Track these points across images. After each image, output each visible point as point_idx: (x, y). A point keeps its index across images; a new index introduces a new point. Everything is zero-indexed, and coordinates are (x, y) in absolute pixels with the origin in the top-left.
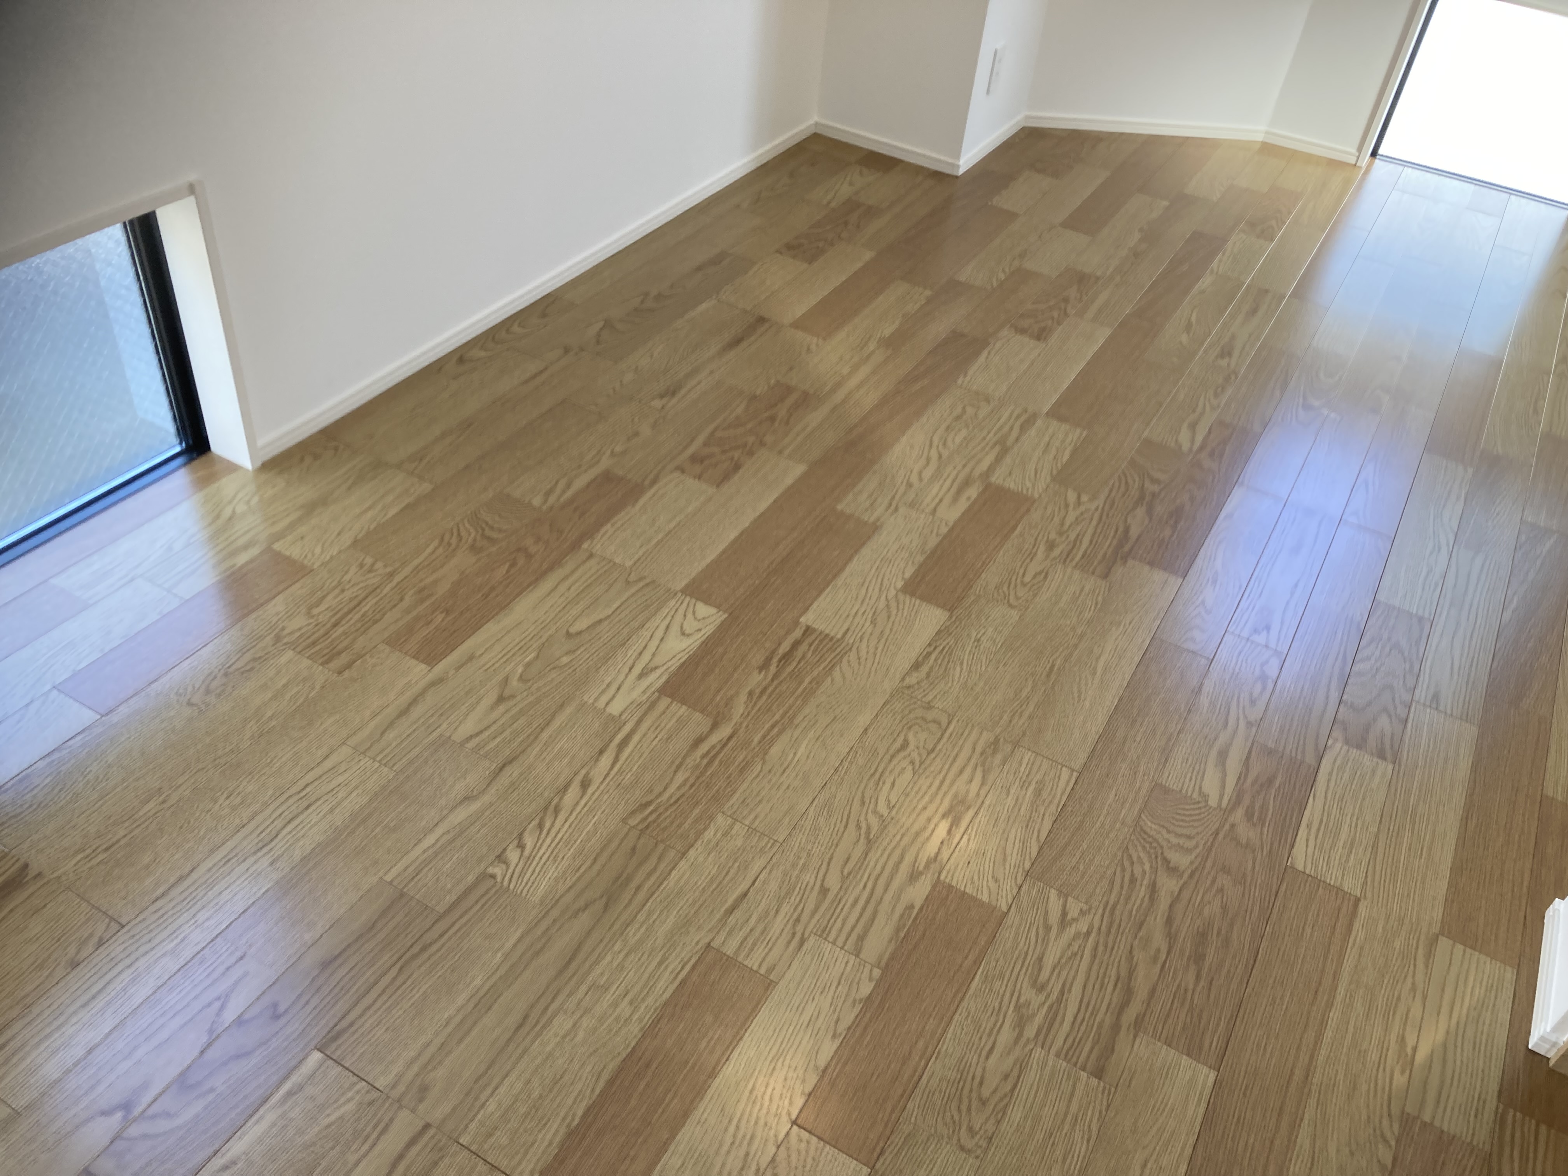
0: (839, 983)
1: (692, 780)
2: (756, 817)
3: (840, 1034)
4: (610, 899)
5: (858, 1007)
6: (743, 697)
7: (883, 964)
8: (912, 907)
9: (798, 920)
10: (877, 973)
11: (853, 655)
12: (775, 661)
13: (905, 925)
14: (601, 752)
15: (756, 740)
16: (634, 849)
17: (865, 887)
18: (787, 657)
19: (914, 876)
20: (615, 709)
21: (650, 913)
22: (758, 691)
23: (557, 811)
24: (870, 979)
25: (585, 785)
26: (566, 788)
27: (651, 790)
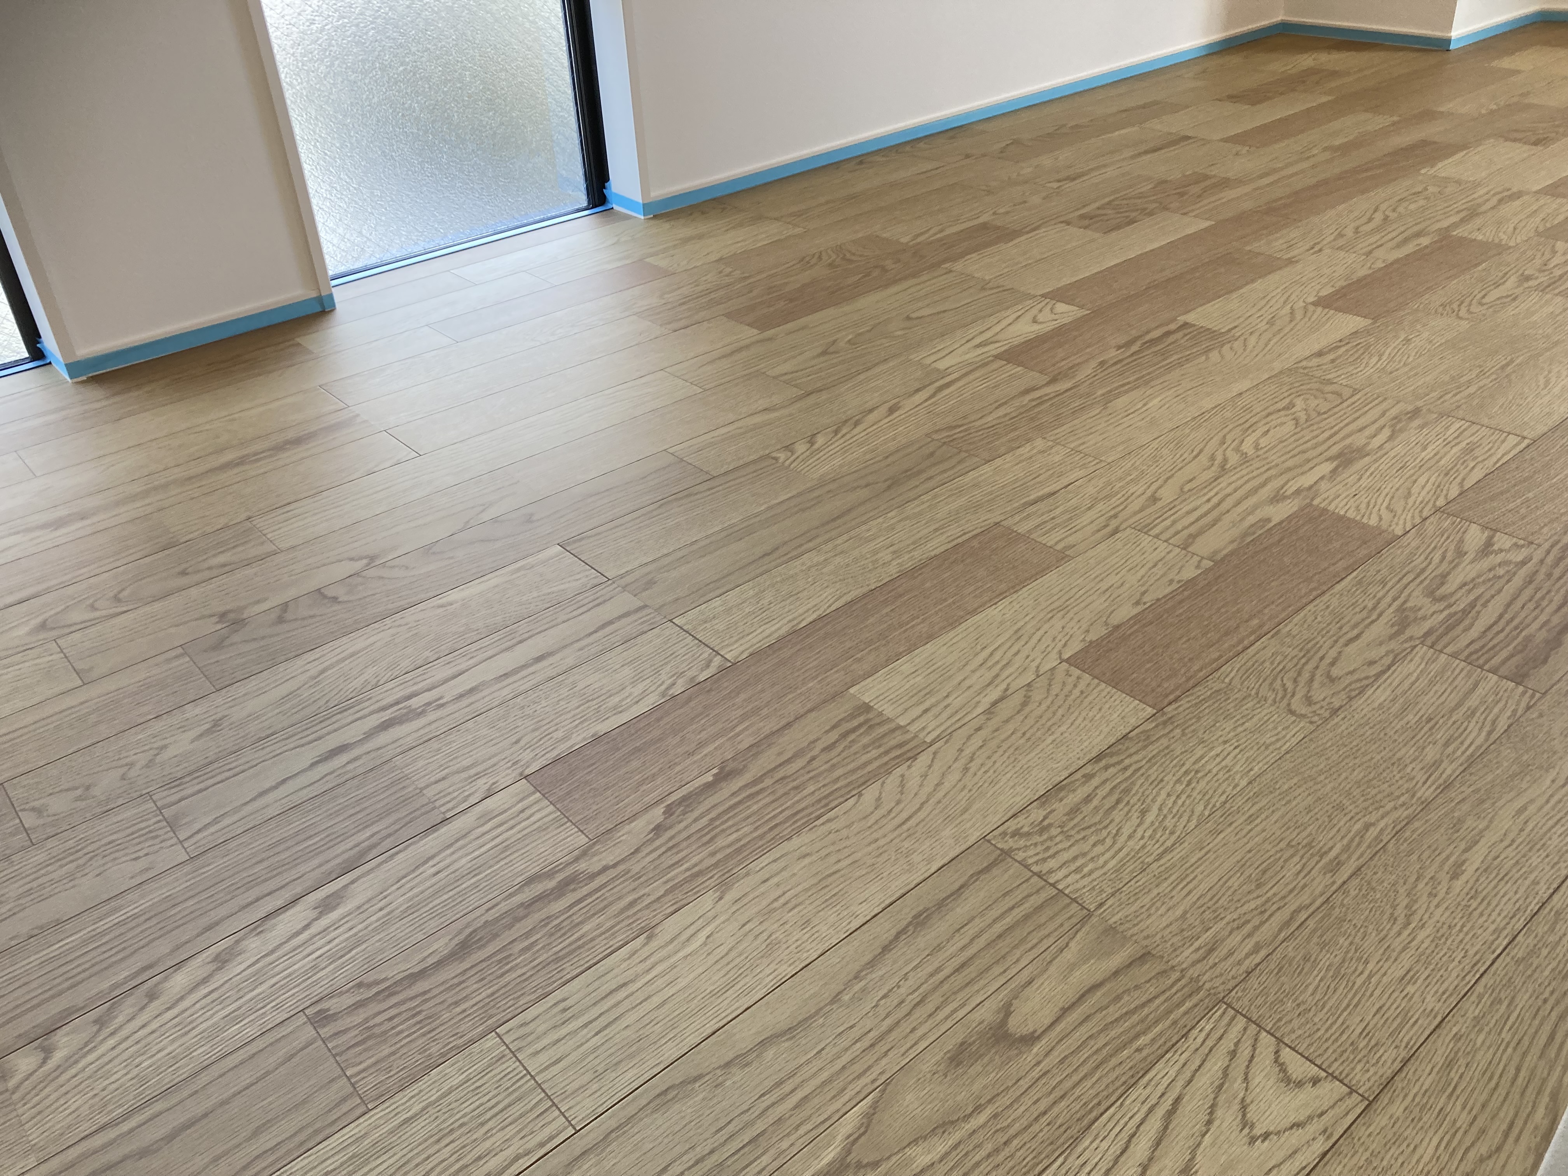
0: (1154, 566)
1: (1014, 414)
2: (1084, 443)
3: (1145, 603)
4: (894, 483)
5: (1175, 586)
6: (1093, 364)
7: (1219, 557)
8: (1269, 520)
9: (1115, 516)
10: (1206, 564)
11: (1236, 345)
12: (1139, 343)
13: (1254, 533)
14: (918, 390)
15: (1100, 392)
16: (932, 454)
17: (1209, 500)
18: (1153, 342)
19: (1277, 498)
20: (942, 365)
21: (935, 497)
22: (1111, 362)
23: (856, 424)
24: (1198, 567)
25: (892, 410)
26: (871, 411)
27: (965, 417)
